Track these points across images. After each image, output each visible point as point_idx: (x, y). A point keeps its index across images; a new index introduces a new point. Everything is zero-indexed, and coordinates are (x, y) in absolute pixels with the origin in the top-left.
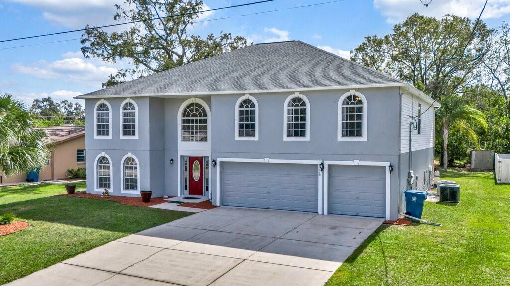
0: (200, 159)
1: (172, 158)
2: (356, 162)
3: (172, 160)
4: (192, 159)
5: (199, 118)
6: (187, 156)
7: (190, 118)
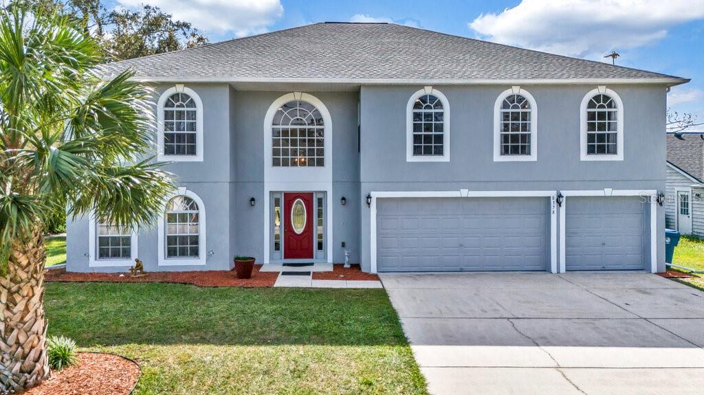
0: (307, 197)
1: (252, 196)
2: (608, 192)
3: (253, 199)
4: (290, 198)
5: (307, 127)
6: (280, 192)
7: (290, 127)
